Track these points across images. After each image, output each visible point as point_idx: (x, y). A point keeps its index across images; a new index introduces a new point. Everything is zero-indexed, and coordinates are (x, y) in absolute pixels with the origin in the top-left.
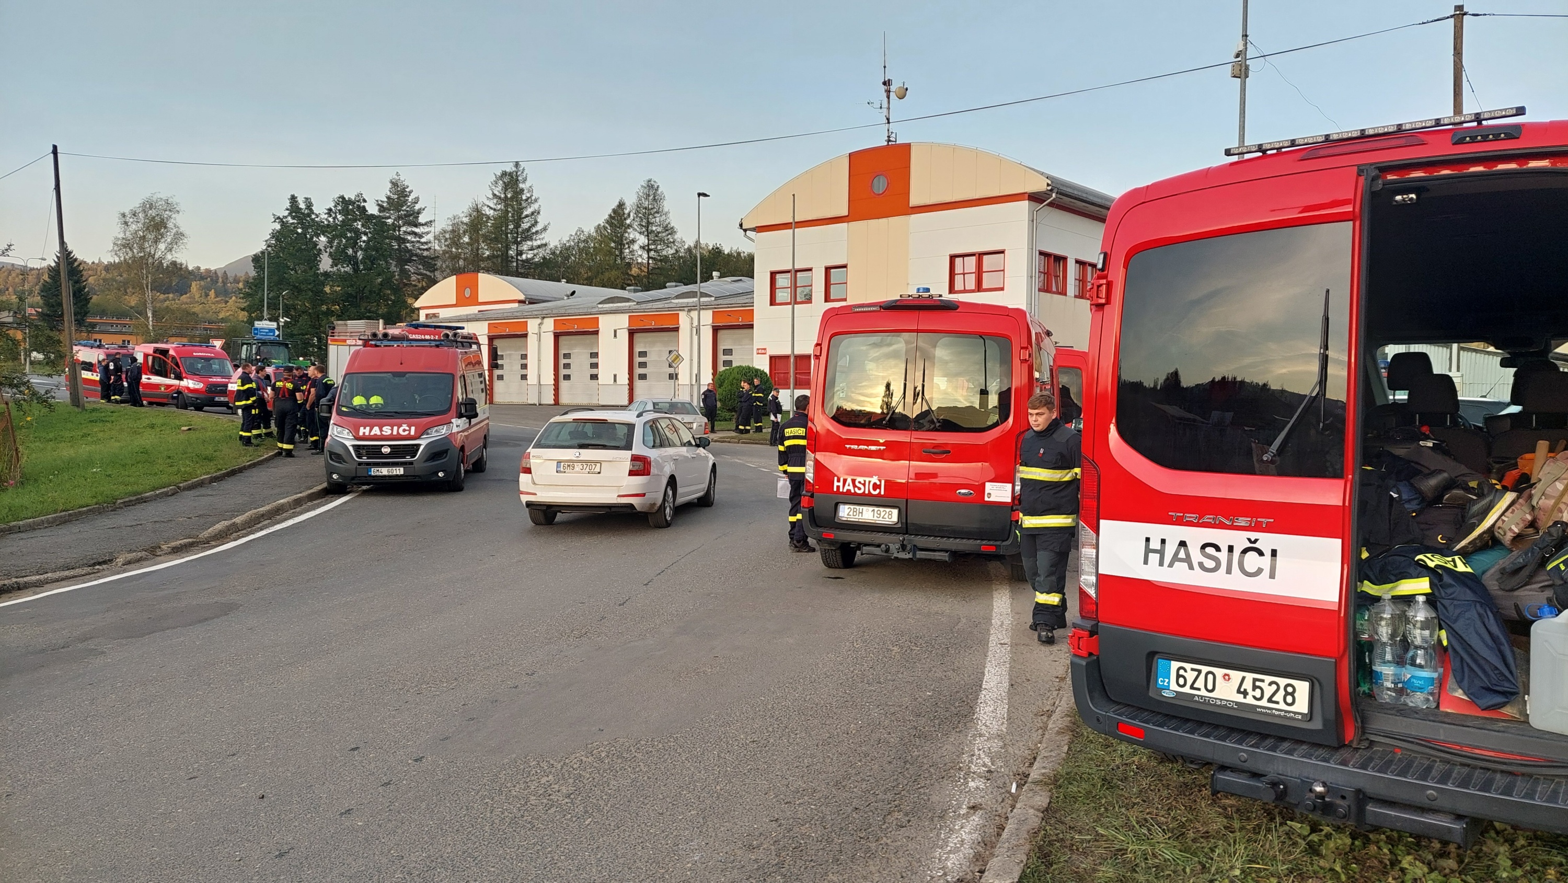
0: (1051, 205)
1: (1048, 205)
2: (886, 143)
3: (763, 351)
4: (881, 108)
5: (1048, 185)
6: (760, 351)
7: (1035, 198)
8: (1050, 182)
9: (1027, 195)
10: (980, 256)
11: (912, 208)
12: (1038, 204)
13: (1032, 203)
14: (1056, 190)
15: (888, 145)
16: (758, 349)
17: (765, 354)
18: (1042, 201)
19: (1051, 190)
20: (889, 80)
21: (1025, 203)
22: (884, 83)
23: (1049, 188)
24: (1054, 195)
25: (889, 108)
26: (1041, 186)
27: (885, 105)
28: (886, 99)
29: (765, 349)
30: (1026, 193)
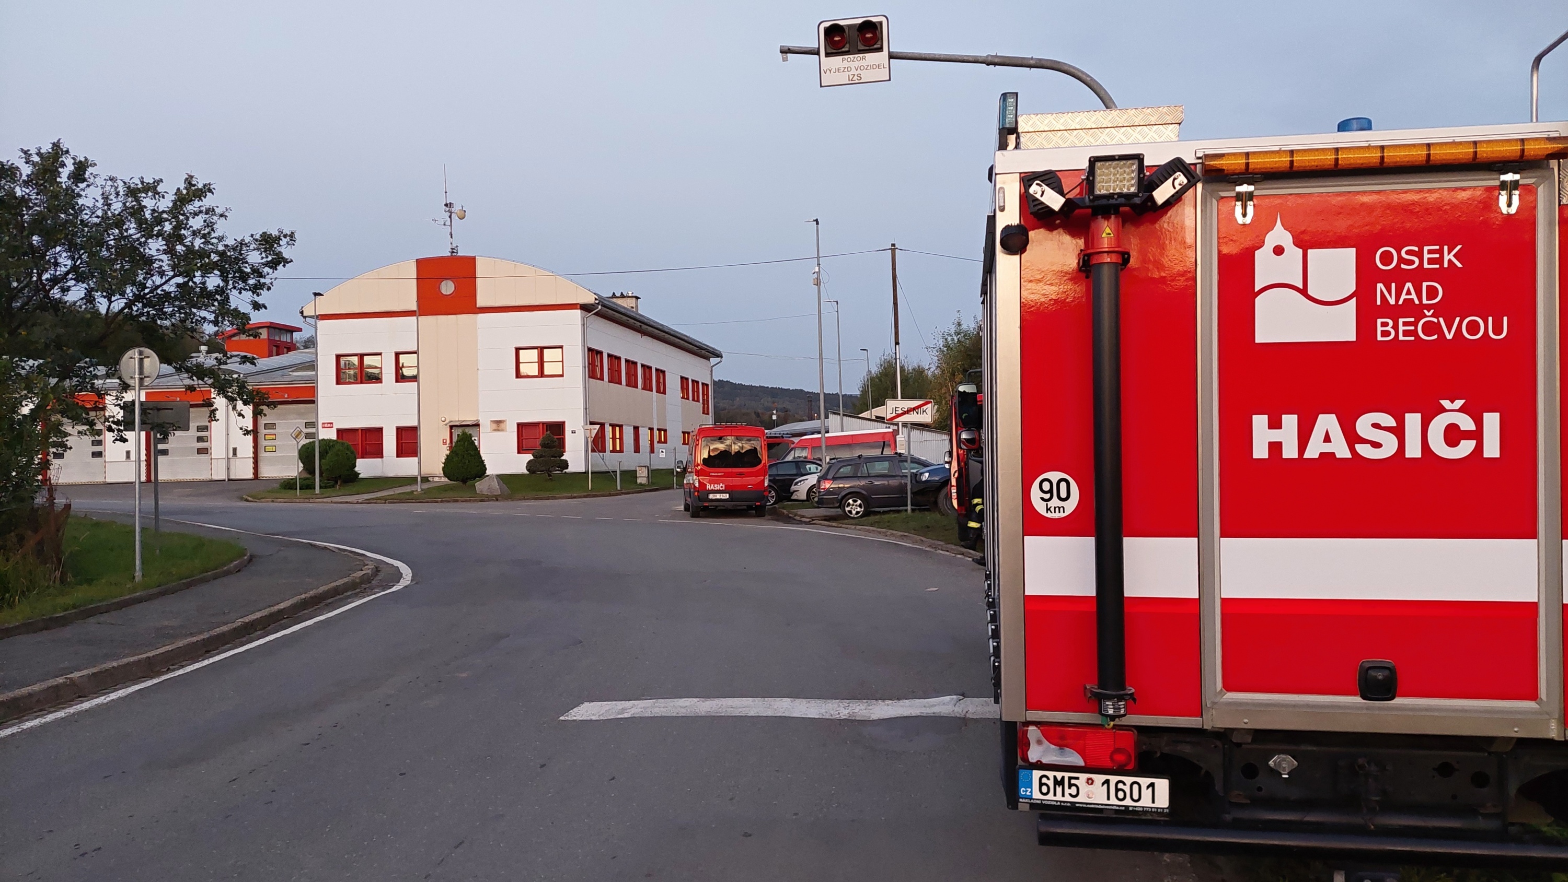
0: (597, 314)
1: (594, 314)
2: (449, 254)
3: (329, 425)
4: (444, 225)
5: (596, 299)
6: (326, 425)
7: (585, 308)
8: (597, 297)
9: (579, 307)
10: (541, 350)
11: (479, 308)
12: (587, 313)
13: (583, 311)
14: (601, 304)
15: (452, 256)
16: (323, 424)
17: (332, 427)
18: (590, 311)
19: (598, 304)
20: (450, 203)
21: (578, 312)
22: (446, 205)
23: (597, 302)
24: (600, 307)
25: (451, 225)
26: (590, 299)
27: (448, 223)
28: (449, 219)
29: (332, 423)
30: (578, 304)
